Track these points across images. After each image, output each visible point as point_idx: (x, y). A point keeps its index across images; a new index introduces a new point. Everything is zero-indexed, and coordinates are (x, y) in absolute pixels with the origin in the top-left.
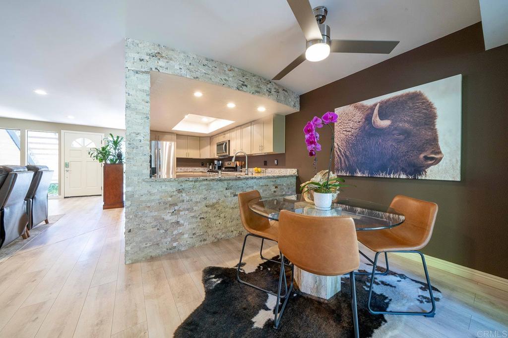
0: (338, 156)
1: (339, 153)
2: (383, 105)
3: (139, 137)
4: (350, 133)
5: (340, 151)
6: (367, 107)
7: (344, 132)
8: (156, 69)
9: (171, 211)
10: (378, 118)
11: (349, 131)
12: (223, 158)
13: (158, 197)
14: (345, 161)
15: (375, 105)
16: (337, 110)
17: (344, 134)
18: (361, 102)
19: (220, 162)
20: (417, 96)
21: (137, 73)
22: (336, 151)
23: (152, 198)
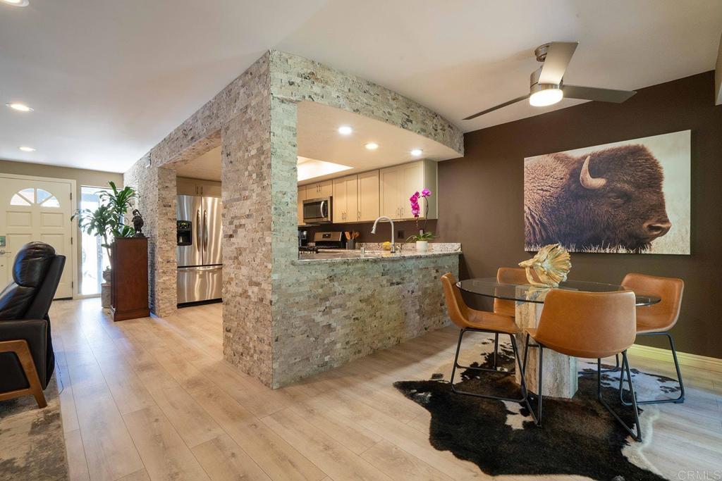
0: (531, 224)
1: (531, 220)
2: (594, 157)
3: (286, 199)
4: (548, 194)
5: (533, 217)
6: (573, 159)
7: (539, 191)
8: (310, 97)
9: (323, 308)
10: (588, 175)
11: (546, 191)
12: (311, 225)
13: (306, 288)
14: (540, 232)
15: (585, 158)
16: (528, 160)
17: (539, 194)
18: (564, 152)
19: (305, 233)
20: (639, 151)
21: (283, 102)
22: (527, 218)
23: (301, 289)
